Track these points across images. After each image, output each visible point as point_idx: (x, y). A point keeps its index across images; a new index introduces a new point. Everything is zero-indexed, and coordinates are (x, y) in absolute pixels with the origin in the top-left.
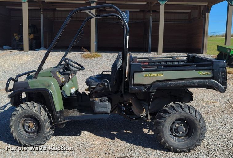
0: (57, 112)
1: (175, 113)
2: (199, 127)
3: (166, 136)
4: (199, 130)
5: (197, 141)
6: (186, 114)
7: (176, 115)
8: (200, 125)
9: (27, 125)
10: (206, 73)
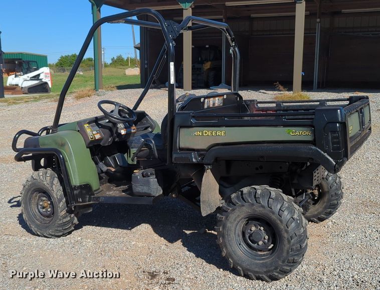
0: (73, 187)
1: (243, 206)
2: (286, 235)
3: (230, 245)
4: (286, 242)
5: (283, 262)
6: (261, 209)
7: (244, 208)
8: (287, 232)
9: (41, 203)
10: (301, 132)
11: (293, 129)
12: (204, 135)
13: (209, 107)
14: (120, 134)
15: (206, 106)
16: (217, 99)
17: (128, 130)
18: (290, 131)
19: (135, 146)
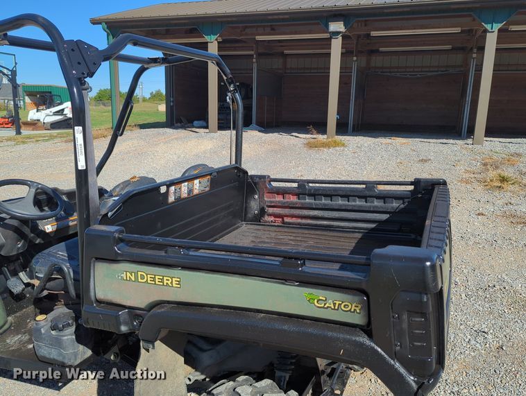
10: (337, 303)
11: (320, 294)
12: (140, 280)
13: (179, 199)
14: (44, 232)
15: (171, 199)
16: (196, 182)
17: (63, 223)
18: (312, 297)
19: (40, 270)
